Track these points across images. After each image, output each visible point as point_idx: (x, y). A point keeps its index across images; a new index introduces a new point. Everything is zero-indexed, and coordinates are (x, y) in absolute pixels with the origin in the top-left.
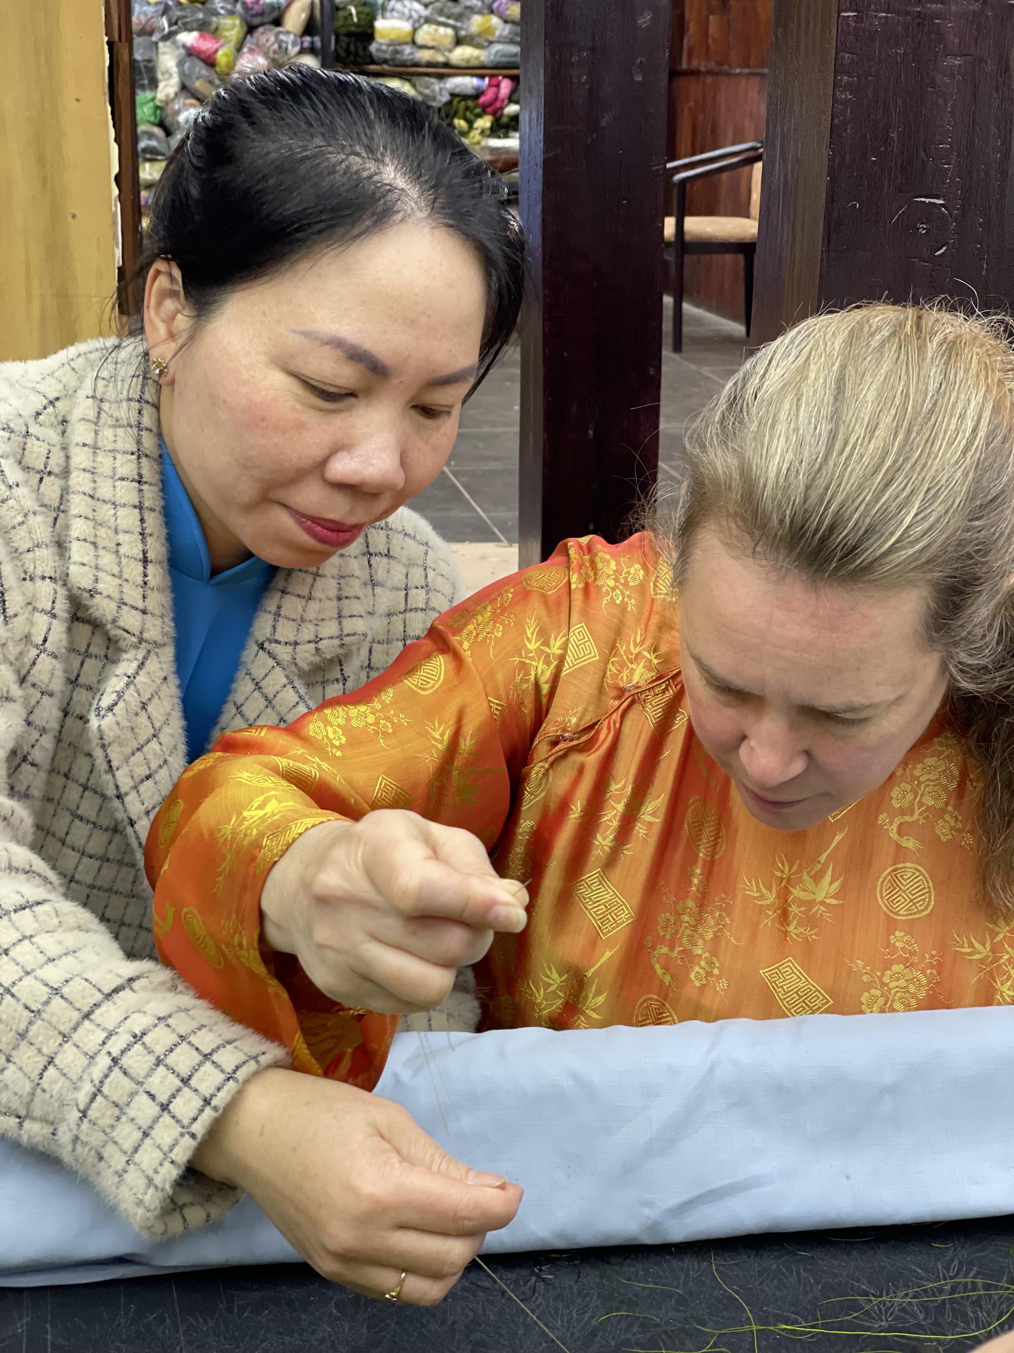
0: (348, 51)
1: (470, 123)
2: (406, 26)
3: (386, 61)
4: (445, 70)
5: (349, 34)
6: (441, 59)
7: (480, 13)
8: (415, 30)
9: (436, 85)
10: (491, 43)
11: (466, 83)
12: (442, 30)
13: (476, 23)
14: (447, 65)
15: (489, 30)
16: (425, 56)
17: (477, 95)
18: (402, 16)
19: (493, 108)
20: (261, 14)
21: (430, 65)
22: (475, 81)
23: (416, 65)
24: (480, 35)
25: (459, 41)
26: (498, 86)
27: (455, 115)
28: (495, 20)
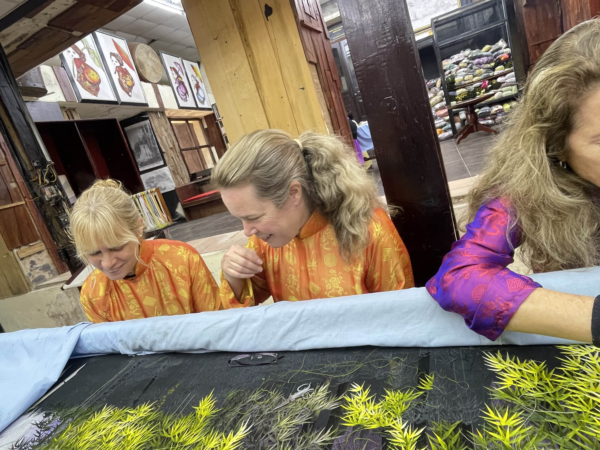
0: (450, 87)
1: (480, 92)
2: (462, 78)
3: (459, 86)
4: (472, 83)
5: (449, 84)
6: (471, 81)
7: (478, 69)
8: (464, 78)
9: (471, 87)
10: (482, 74)
11: (478, 84)
12: (470, 76)
13: (477, 72)
14: (472, 82)
15: (481, 72)
16: (467, 82)
17: (481, 85)
18: (461, 76)
19: (485, 87)
20: (431, 86)
21: (469, 83)
22: (480, 83)
23: (465, 84)
24: (479, 74)
25: (474, 77)
26: (485, 82)
27: (476, 91)
28: (482, 70)
